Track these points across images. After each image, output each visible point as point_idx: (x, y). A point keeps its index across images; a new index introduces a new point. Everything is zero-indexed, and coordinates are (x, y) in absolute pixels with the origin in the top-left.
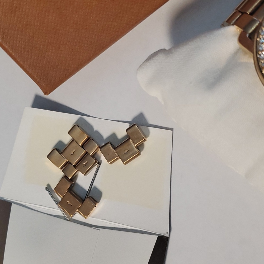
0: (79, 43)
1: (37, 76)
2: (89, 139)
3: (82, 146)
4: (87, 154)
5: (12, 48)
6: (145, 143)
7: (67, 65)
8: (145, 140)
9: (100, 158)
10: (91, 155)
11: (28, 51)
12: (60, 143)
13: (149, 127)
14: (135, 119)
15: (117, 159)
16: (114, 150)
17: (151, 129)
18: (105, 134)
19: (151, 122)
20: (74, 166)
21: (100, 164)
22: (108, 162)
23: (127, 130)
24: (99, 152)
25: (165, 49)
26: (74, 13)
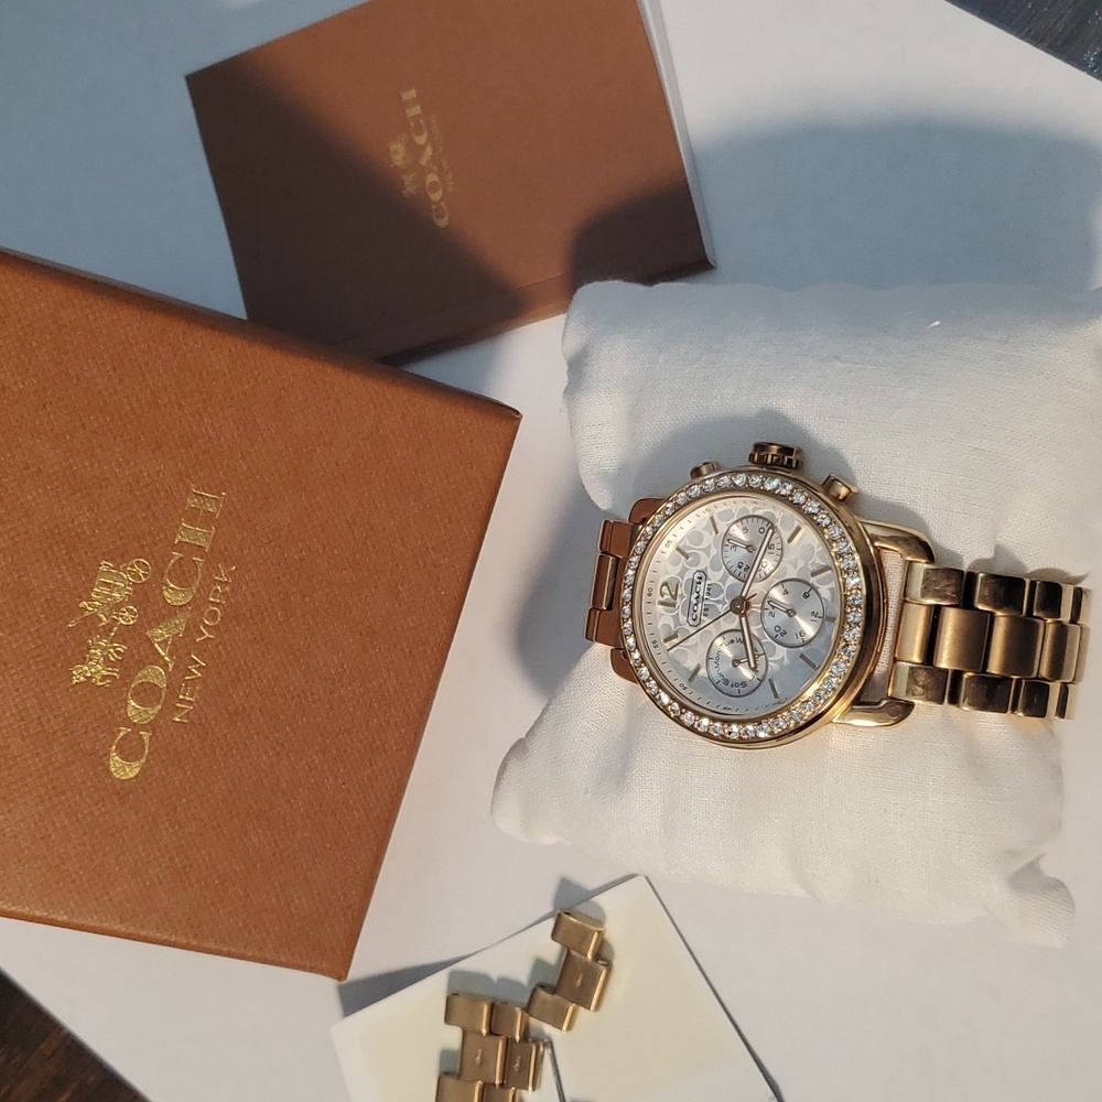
0: (337, 844)
1: (302, 959)
2: (492, 1007)
3: (491, 1032)
4: (509, 1042)
5: (224, 942)
6: (608, 936)
7: (342, 898)
8: (599, 932)
9: (542, 1032)
10: (517, 1038)
11: (255, 927)
12: (445, 1055)
13: (593, 899)
14: (557, 900)
15: (574, 1012)
16: (556, 997)
17: (598, 899)
18: (521, 973)
19: (592, 884)
20: (502, 1085)
21: (550, 1044)
22: (561, 1029)
23: (554, 935)
24: (533, 1021)
25: (521, 740)
26: (292, 801)
